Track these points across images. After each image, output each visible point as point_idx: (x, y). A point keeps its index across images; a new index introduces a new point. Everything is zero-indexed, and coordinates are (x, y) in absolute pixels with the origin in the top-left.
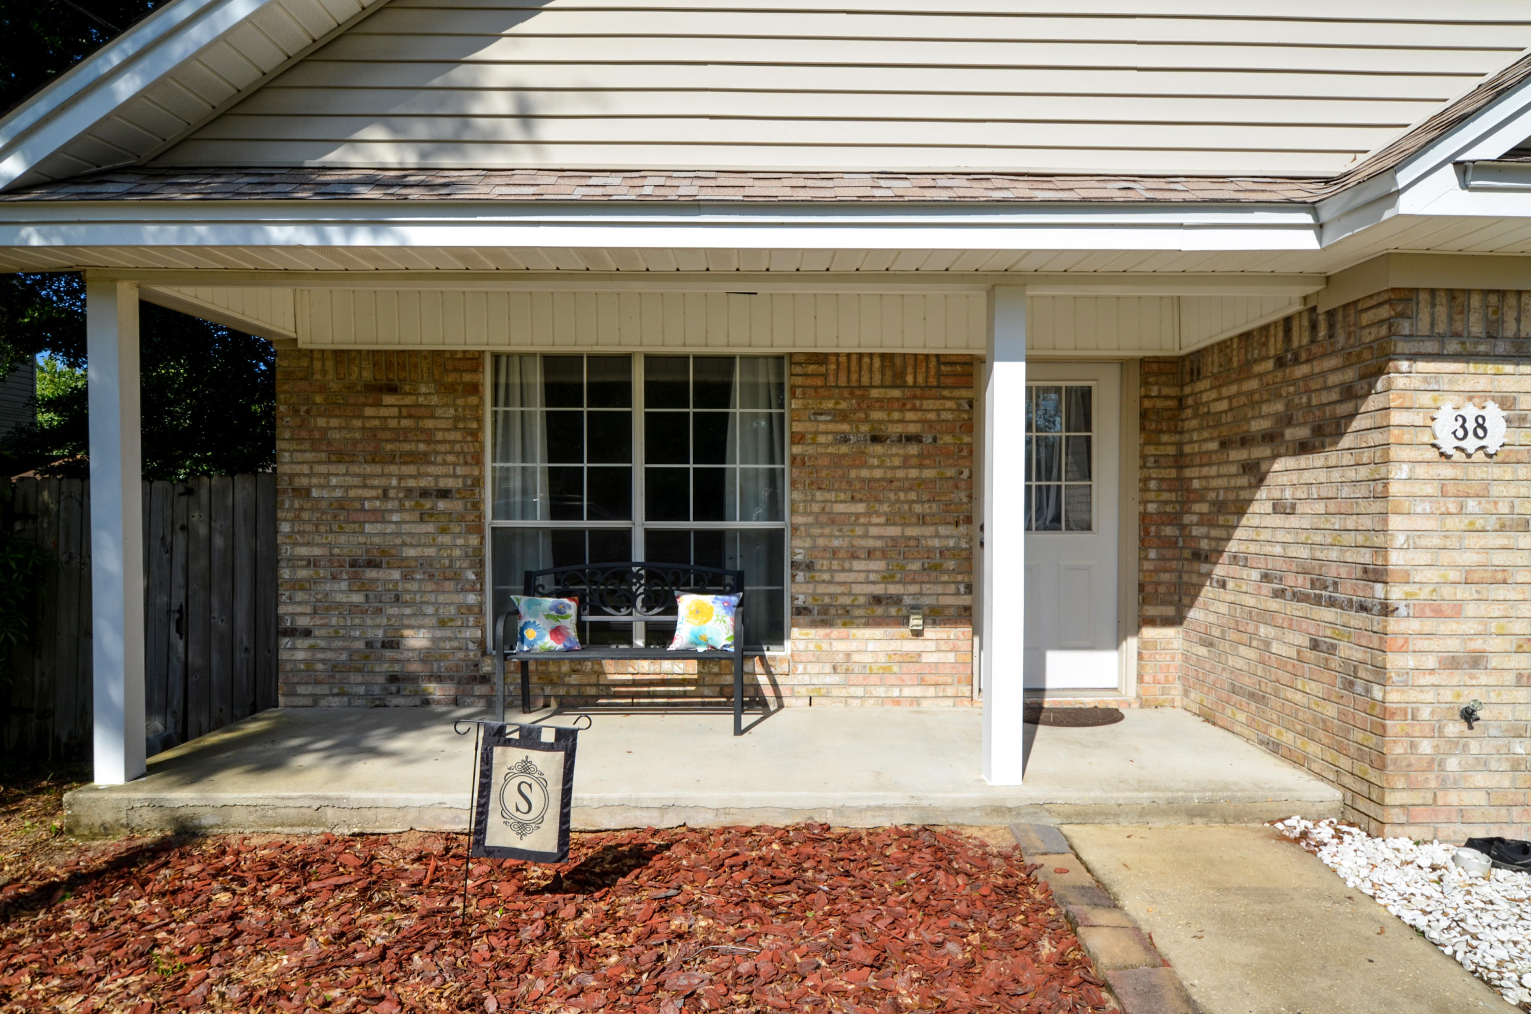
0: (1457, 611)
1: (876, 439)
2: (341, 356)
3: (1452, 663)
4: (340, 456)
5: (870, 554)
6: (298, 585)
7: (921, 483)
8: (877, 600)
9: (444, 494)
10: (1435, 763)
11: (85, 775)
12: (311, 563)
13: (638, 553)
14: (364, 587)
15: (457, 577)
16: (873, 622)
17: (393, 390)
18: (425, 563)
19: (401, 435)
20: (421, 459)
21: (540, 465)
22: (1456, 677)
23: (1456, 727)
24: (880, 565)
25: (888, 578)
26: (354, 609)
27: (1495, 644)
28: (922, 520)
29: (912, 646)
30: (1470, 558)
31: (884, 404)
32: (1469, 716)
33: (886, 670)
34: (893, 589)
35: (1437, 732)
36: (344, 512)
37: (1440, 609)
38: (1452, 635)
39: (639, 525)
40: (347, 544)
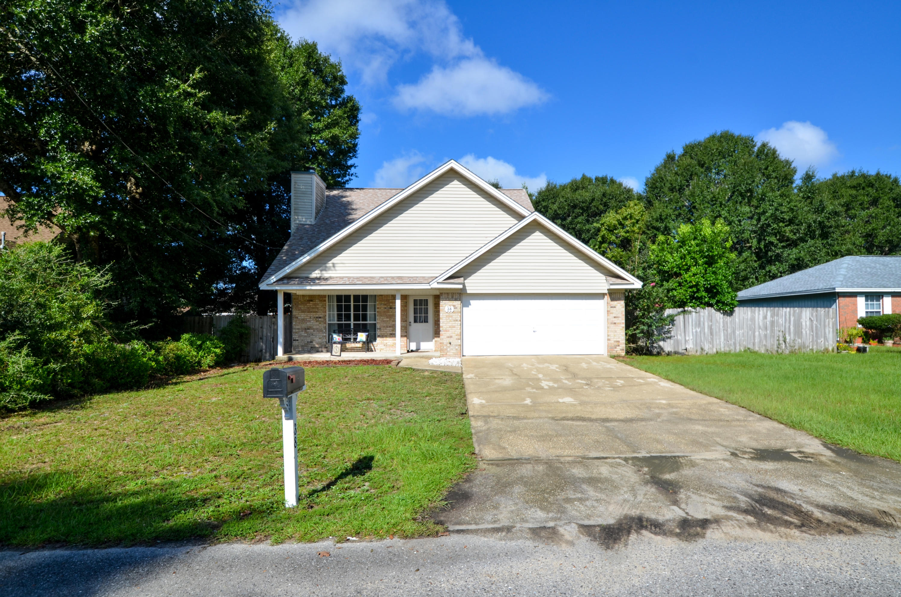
0: (448, 331)
2: (303, 296)
3: (448, 337)
5: (390, 327)
6: (296, 333)
8: (391, 334)
9: (320, 318)
10: (446, 349)
11: (276, 354)
12: (298, 329)
13: (352, 327)
14: (306, 332)
15: (322, 331)
16: (390, 337)
17: (312, 301)
18: (317, 329)
19: (313, 308)
20: (316, 312)
22: (448, 339)
23: (449, 345)
26: (305, 336)
27: (454, 335)
30: (450, 324)
32: (450, 343)
35: (446, 346)
36: (304, 321)
37: (447, 331)
38: (448, 334)
39: (352, 322)
40: (304, 326)
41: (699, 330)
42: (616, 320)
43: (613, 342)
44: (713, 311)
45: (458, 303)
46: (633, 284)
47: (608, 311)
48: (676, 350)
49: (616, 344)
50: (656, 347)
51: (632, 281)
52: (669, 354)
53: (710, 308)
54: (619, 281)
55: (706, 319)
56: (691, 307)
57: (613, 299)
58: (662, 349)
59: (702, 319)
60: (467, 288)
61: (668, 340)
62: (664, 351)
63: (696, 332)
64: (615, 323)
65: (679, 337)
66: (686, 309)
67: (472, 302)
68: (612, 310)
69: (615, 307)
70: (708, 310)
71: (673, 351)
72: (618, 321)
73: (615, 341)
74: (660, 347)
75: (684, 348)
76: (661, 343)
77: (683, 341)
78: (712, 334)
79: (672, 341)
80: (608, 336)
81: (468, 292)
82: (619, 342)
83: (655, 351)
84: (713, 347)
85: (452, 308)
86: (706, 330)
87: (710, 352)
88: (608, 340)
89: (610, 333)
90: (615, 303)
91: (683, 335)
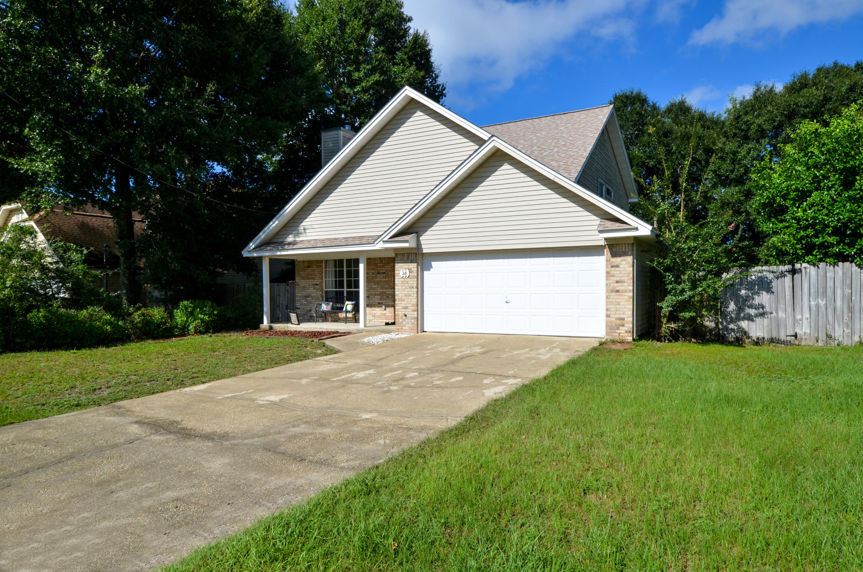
0: (404, 300)
1: (379, 273)
2: (303, 262)
3: (404, 308)
4: (303, 279)
5: (378, 295)
6: (298, 300)
7: (385, 282)
8: (379, 303)
9: (317, 285)
10: (402, 323)
11: (263, 323)
12: (300, 297)
13: (345, 295)
14: (306, 301)
15: (319, 299)
16: (378, 307)
17: (310, 267)
18: (315, 296)
19: (311, 275)
20: (314, 279)
21: (334, 279)
22: (404, 310)
23: (404, 318)
24: (379, 297)
25: (380, 299)
26: (305, 305)
27: (409, 305)
28: (386, 288)
29: (384, 312)
30: (406, 292)
31: (380, 267)
32: (406, 316)
33: (380, 317)
34: (382, 301)
35: (402, 318)
36: (304, 288)
37: (402, 300)
38: (404, 304)
39: (345, 290)
40: (305, 293)
41: (822, 303)
42: (618, 287)
43: (614, 319)
44: (855, 268)
45: (413, 266)
46: (637, 229)
47: (608, 273)
48: (774, 336)
49: (618, 322)
50: (733, 330)
51: (634, 225)
52: (758, 342)
53: (847, 264)
54: (617, 225)
55: (838, 284)
56: (808, 262)
57: (614, 255)
58: (745, 333)
59: (830, 284)
60: (423, 246)
61: (758, 320)
62: (748, 337)
63: (818, 306)
64: (618, 291)
65: (781, 314)
66: (798, 266)
67: (434, 264)
68: (613, 271)
69: (617, 266)
70: (843, 267)
71: (766, 337)
72: (623, 288)
73: (617, 319)
74: (740, 328)
75: (790, 332)
76: (744, 324)
77: (790, 322)
78: (851, 310)
79: (766, 321)
80: (607, 310)
81: (425, 251)
82: (623, 319)
83: (731, 337)
84: (852, 333)
85: (408, 271)
86: (839, 303)
87: (846, 342)
88: (608, 316)
89: (609, 306)
90: (617, 260)
91: (789, 310)
